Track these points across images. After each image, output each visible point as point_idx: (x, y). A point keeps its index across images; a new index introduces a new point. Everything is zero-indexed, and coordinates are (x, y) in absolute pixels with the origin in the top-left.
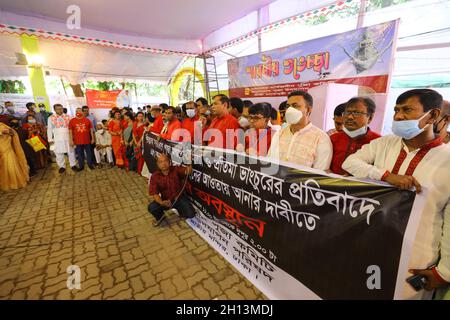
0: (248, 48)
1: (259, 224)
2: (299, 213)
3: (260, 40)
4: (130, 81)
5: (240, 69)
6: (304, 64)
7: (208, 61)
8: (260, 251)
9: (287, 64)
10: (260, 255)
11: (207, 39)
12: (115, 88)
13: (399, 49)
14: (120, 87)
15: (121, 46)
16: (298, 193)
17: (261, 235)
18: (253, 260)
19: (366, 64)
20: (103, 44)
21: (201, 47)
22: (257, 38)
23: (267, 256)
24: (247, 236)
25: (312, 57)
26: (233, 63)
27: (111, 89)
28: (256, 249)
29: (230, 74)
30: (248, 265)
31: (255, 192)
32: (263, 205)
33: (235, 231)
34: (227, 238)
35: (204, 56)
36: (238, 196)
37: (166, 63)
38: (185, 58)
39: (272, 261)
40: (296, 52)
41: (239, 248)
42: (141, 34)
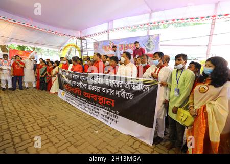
0: (103, 38)
1: (112, 102)
2: (127, 93)
3: (108, 35)
4: (39, 47)
5: (100, 47)
6: (127, 47)
7: (83, 41)
8: (113, 112)
9: (120, 46)
10: (112, 114)
11: (83, 31)
12: (28, 50)
13: (161, 45)
14: (32, 50)
15: (37, 28)
16: (127, 86)
17: (113, 106)
18: (110, 117)
19: (150, 49)
20: (26, 25)
21: (80, 34)
22: (107, 34)
23: (115, 113)
24: (107, 108)
25: (131, 44)
26: (96, 44)
27: (26, 50)
28: (111, 112)
29: (94, 48)
30: (108, 120)
31: (112, 88)
32: (115, 92)
33: (102, 108)
34: (98, 111)
35: (81, 39)
36: (104, 91)
37: (61, 40)
38: (71, 39)
39: (117, 114)
40: (124, 42)
41: (103, 114)
42: (49, 24)
